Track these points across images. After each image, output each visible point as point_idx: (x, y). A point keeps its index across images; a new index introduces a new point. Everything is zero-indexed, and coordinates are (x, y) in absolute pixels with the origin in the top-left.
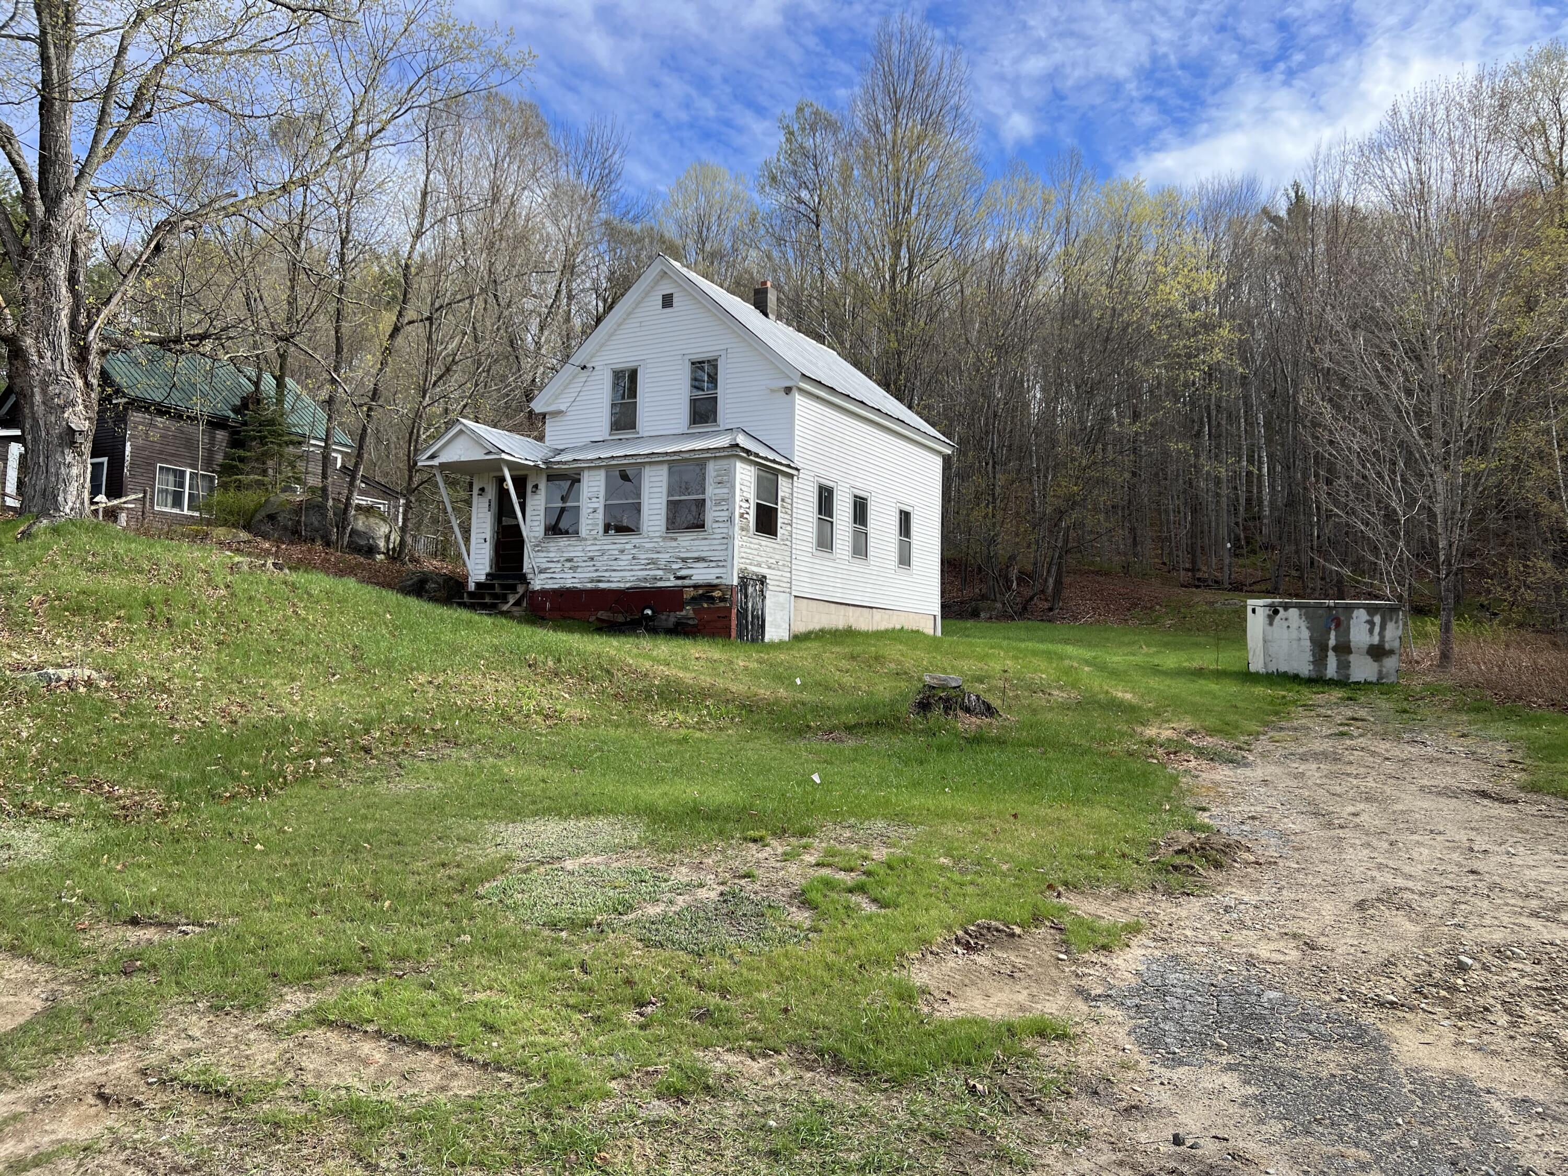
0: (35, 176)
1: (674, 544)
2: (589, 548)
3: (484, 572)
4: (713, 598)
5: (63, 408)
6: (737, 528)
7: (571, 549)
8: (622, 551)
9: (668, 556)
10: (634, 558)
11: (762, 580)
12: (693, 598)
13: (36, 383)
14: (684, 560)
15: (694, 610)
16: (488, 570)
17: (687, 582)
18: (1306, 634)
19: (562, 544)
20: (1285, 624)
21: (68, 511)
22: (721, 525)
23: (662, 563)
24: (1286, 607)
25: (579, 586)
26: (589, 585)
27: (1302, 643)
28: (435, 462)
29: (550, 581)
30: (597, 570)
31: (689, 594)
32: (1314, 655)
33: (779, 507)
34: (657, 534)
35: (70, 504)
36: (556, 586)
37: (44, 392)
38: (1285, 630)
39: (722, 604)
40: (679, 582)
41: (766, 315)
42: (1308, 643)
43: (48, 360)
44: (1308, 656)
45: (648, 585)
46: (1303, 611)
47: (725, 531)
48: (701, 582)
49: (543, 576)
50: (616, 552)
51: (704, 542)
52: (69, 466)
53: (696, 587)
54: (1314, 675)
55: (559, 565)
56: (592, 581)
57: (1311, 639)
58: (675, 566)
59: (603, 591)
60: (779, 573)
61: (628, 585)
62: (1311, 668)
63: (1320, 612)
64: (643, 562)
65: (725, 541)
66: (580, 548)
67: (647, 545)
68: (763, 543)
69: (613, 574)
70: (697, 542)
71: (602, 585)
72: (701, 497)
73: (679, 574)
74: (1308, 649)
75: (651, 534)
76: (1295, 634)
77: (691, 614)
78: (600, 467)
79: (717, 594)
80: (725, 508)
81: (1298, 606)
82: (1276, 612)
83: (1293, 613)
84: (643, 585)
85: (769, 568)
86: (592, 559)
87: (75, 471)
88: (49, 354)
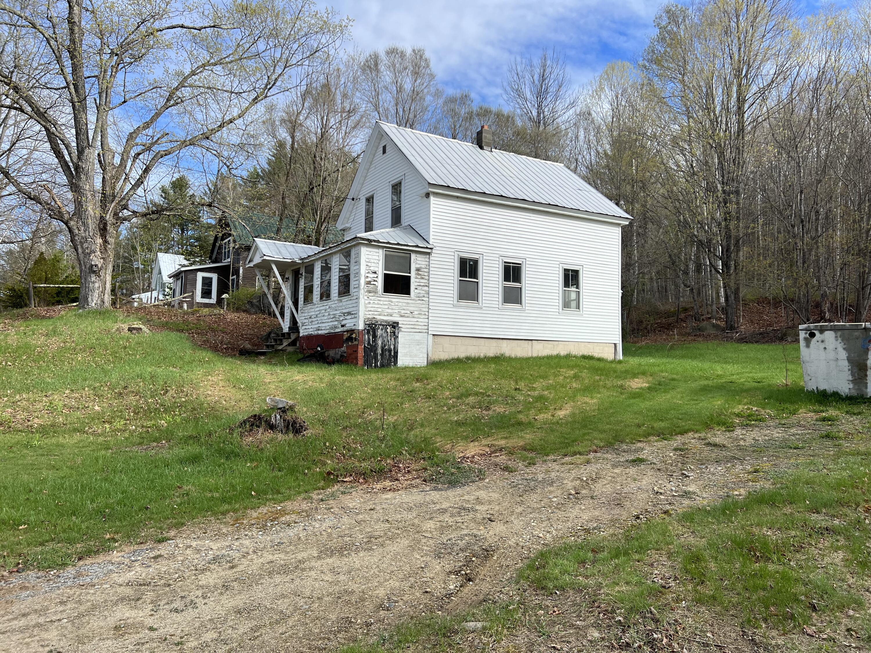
0: (74, 144)
1: (341, 304)
2: (316, 310)
3: (288, 326)
4: (352, 339)
5: (89, 254)
6: (362, 292)
8: (325, 310)
9: (339, 312)
10: (329, 315)
11: (395, 325)
12: (347, 339)
13: (78, 243)
14: (344, 314)
15: (346, 346)
17: (345, 329)
18: (843, 355)
19: (308, 308)
20: (822, 346)
21: (94, 305)
22: (356, 290)
23: (337, 317)
24: (822, 330)
26: (316, 333)
27: (840, 363)
28: (251, 265)
29: (305, 331)
30: (318, 323)
31: (345, 336)
32: (853, 374)
33: (413, 275)
34: (336, 298)
35: (95, 301)
36: (307, 334)
37: (82, 247)
38: (822, 352)
39: (355, 343)
40: (342, 329)
41: (481, 148)
42: (846, 363)
43: (82, 231)
44: (847, 375)
45: (333, 331)
46: (839, 333)
47: (357, 294)
48: (349, 328)
49: (303, 328)
51: (350, 302)
52: (94, 282)
53: (347, 331)
54: (854, 393)
55: (308, 321)
56: (317, 330)
57: (849, 360)
58: (341, 318)
60: (415, 320)
61: (327, 332)
62: (851, 386)
63: (857, 333)
64: (331, 317)
65: (357, 300)
66: (313, 310)
67: (333, 306)
68: (394, 300)
70: (348, 302)
71: (320, 332)
73: (342, 323)
74: (846, 369)
75: (334, 299)
76: (832, 355)
77: (345, 349)
79: (354, 336)
80: (357, 278)
81: (834, 329)
82: (812, 335)
83: (829, 335)
84: (331, 331)
85: (402, 316)
86: (317, 316)
87: (97, 285)
88: (83, 228)
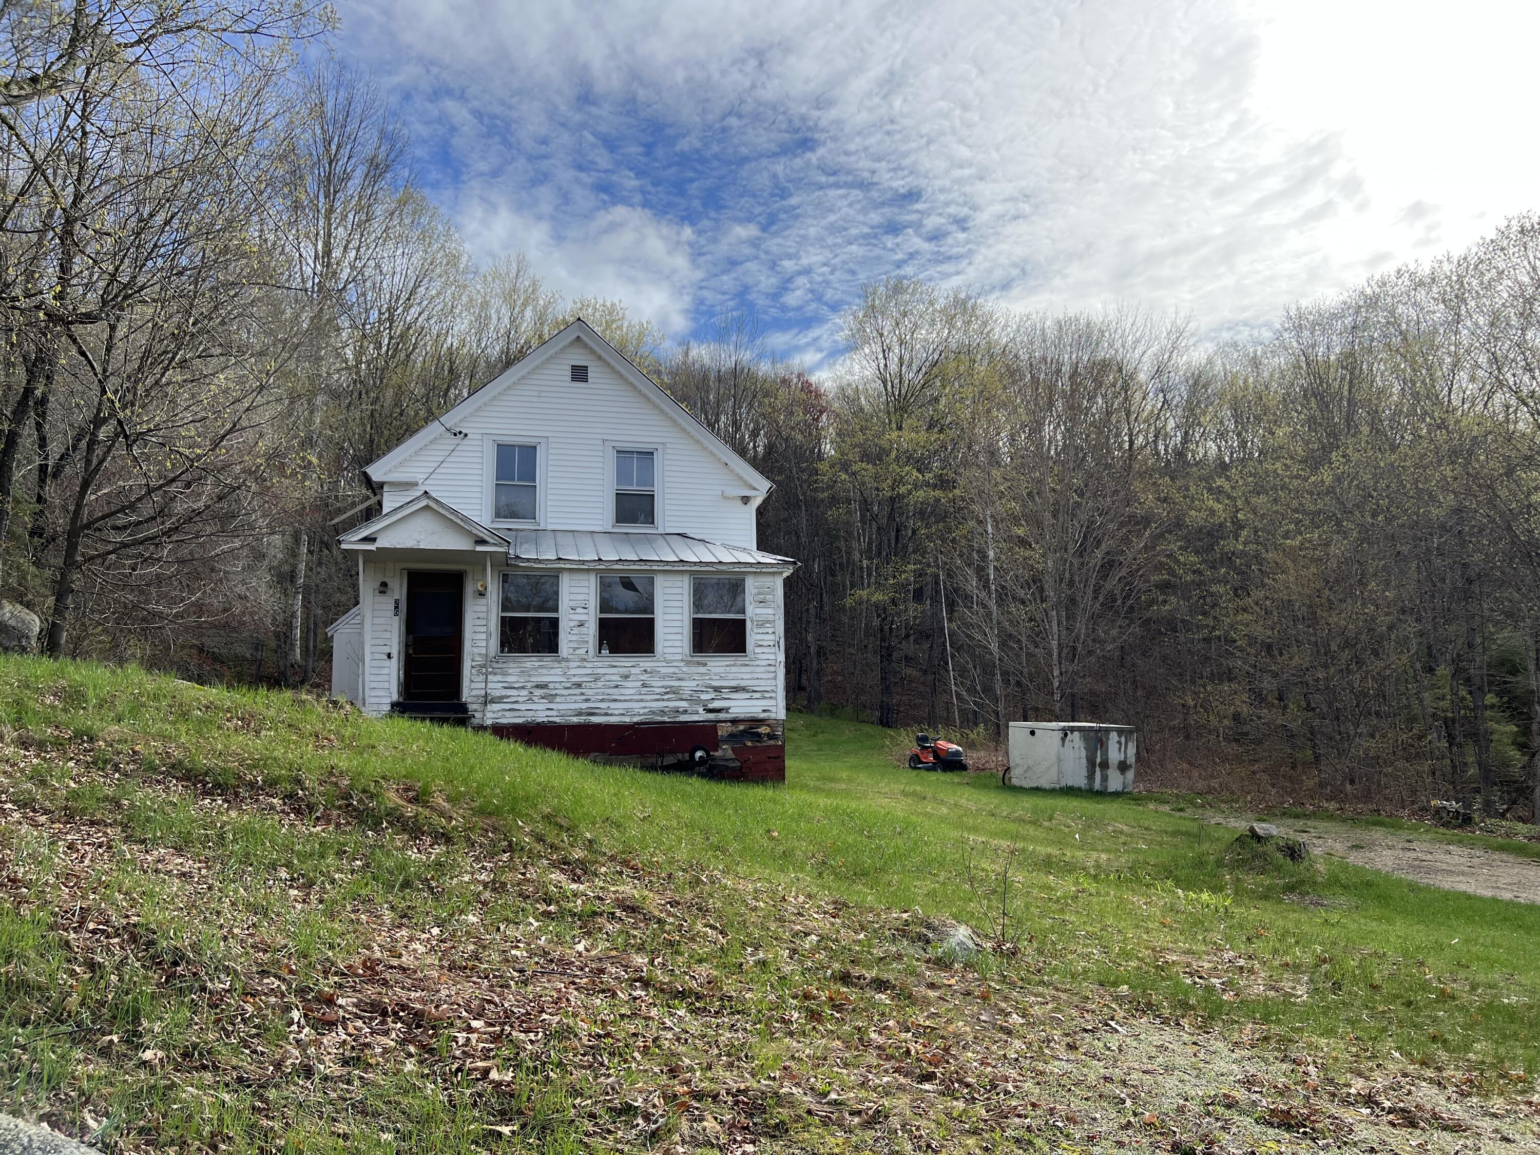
1: (702, 670)
2: (573, 672)
3: (388, 701)
4: (759, 735)
6: (780, 653)
7: (544, 671)
8: (626, 677)
9: (694, 683)
10: (644, 686)
12: (732, 735)
14: (717, 689)
15: (733, 749)
16: (395, 697)
17: (722, 716)
18: (1083, 753)
19: (528, 665)
20: (1071, 746)
22: (766, 650)
23: (686, 693)
24: (1072, 730)
25: (558, 720)
26: (575, 720)
27: (1081, 761)
28: (371, 546)
29: (508, 714)
30: (587, 700)
31: (723, 731)
32: (1087, 771)
34: (679, 657)
36: (520, 721)
38: (1071, 750)
39: (772, 742)
40: (711, 716)
42: (1084, 760)
44: (1083, 772)
45: (666, 719)
46: (1082, 733)
47: (772, 657)
48: (742, 716)
49: (496, 707)
50: (618, 678)
51: (743, 669)
53: (734, 722)
54: (1086, 787)
55: (524, 693)
56: (580, 714)
57: (1086, 757)
58: (704, 697)
59: (598, 726)
61: (636, 719)
62: (1086, 781)
63: (1090, 733)
64: (658, 690)
65: (772, 669)
66: (558, 671)
67: (663, 670)
69: (613, 705)
70: (734, 669)
72: (739, 617)
73: (710, 706)
74: (1084, 766)
75: (671, 657)
76: (1076, 754)
77: (730, 754)
78: (588, 570)
79: (763, 730)
80: (771, 631)
81: (1079, 729)
82: (1066, 734)
83: (1077, 734)
84: (660, 719)
86: (579, 685)
